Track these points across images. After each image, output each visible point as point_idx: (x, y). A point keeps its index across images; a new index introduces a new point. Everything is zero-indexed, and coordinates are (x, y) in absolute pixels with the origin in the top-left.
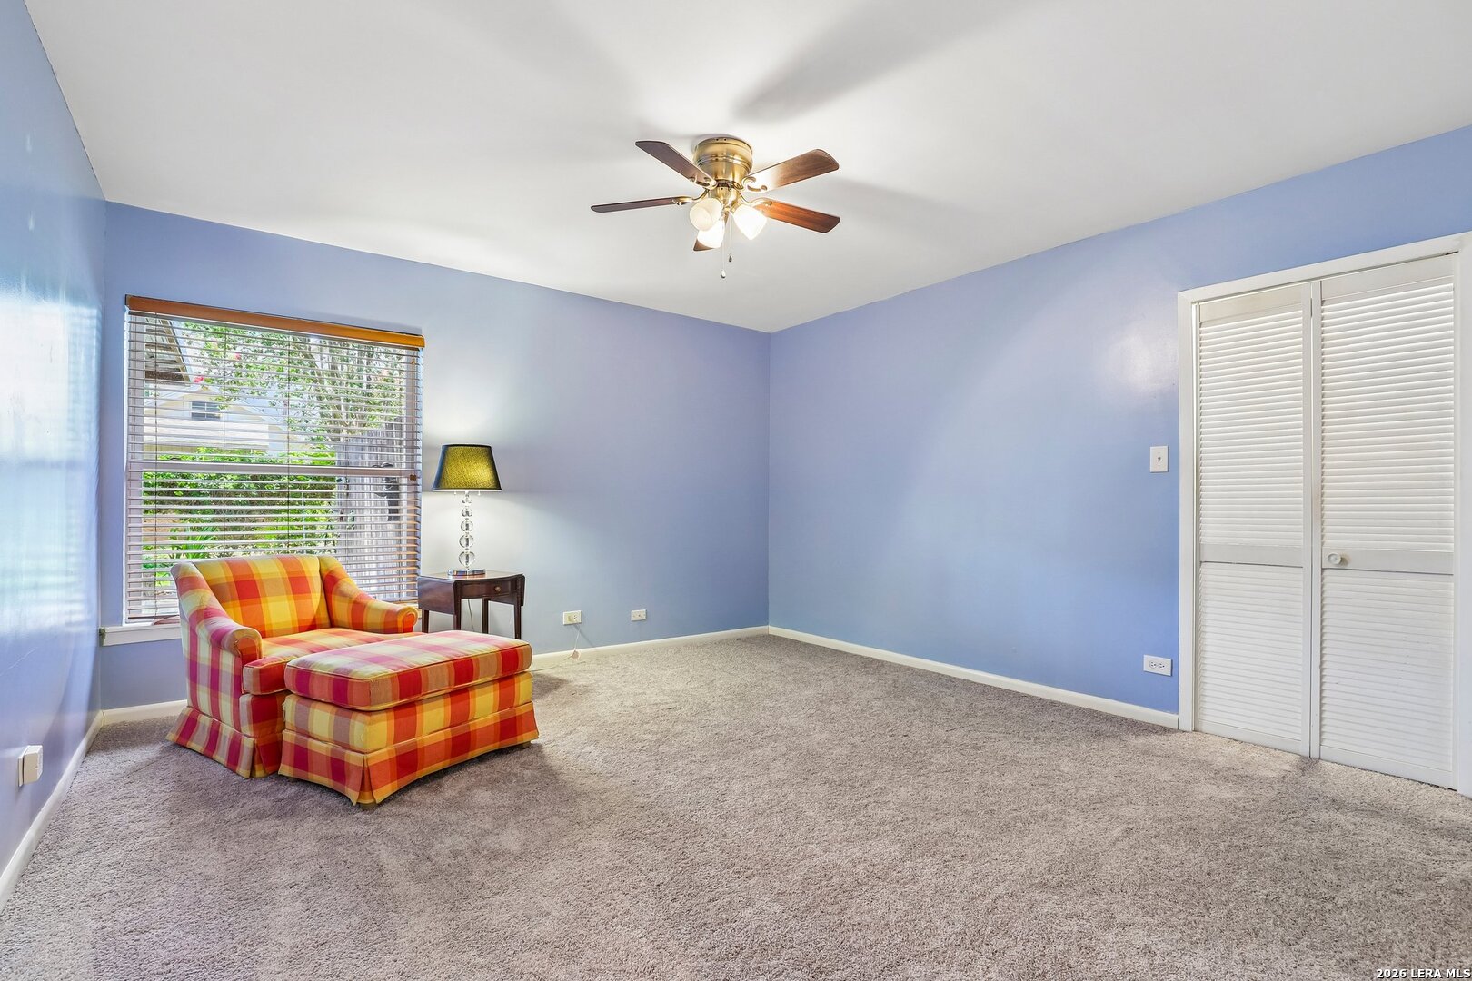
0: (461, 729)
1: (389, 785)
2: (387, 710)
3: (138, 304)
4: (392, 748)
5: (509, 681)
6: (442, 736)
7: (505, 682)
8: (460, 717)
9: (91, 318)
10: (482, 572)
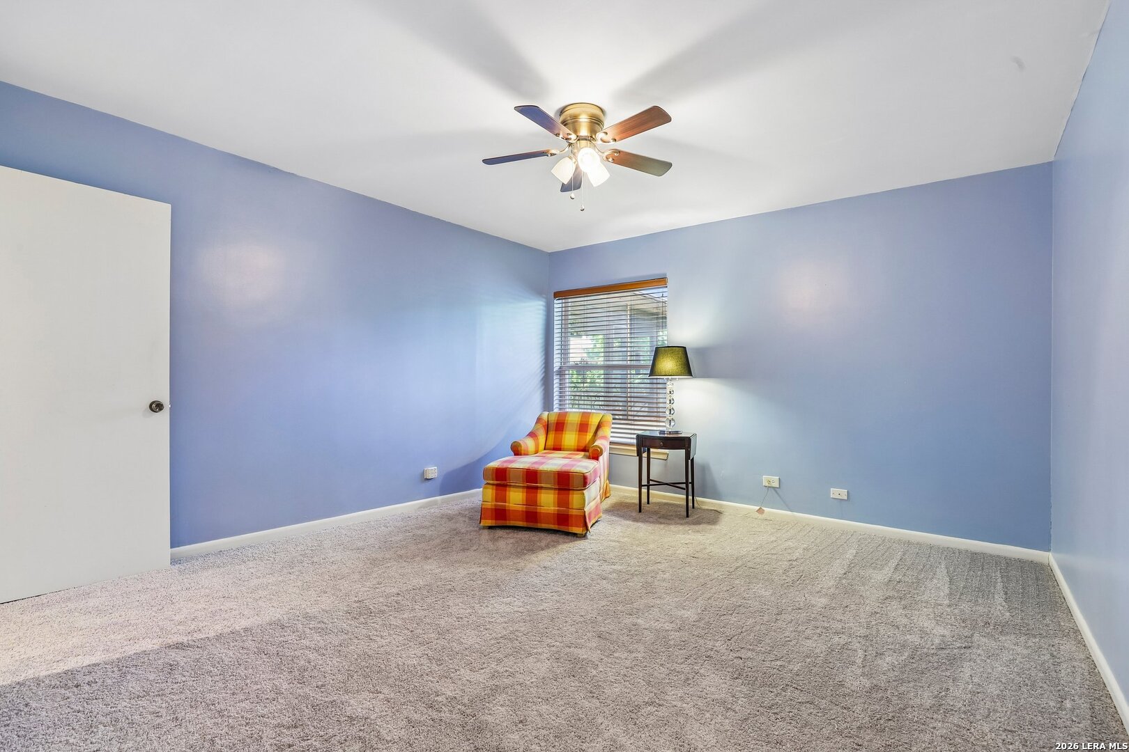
0: (531, 508)
1: (490, 521)
2: (493, 485)
3: (559, 295)
4: (494, 503)
5: (566, 492)
6: (520, 508)
7: (562, 492)
8: (531, 501)
9: (542, 305)
10: (677, 432)
